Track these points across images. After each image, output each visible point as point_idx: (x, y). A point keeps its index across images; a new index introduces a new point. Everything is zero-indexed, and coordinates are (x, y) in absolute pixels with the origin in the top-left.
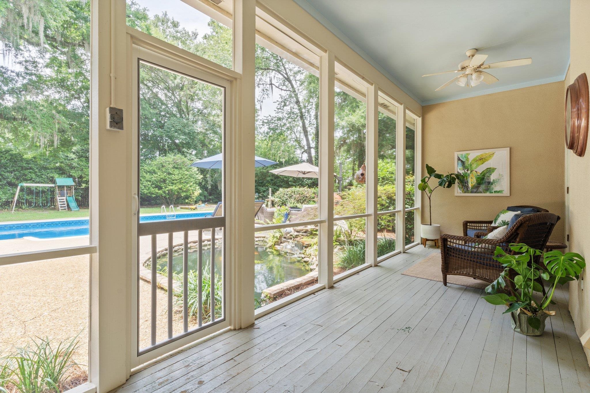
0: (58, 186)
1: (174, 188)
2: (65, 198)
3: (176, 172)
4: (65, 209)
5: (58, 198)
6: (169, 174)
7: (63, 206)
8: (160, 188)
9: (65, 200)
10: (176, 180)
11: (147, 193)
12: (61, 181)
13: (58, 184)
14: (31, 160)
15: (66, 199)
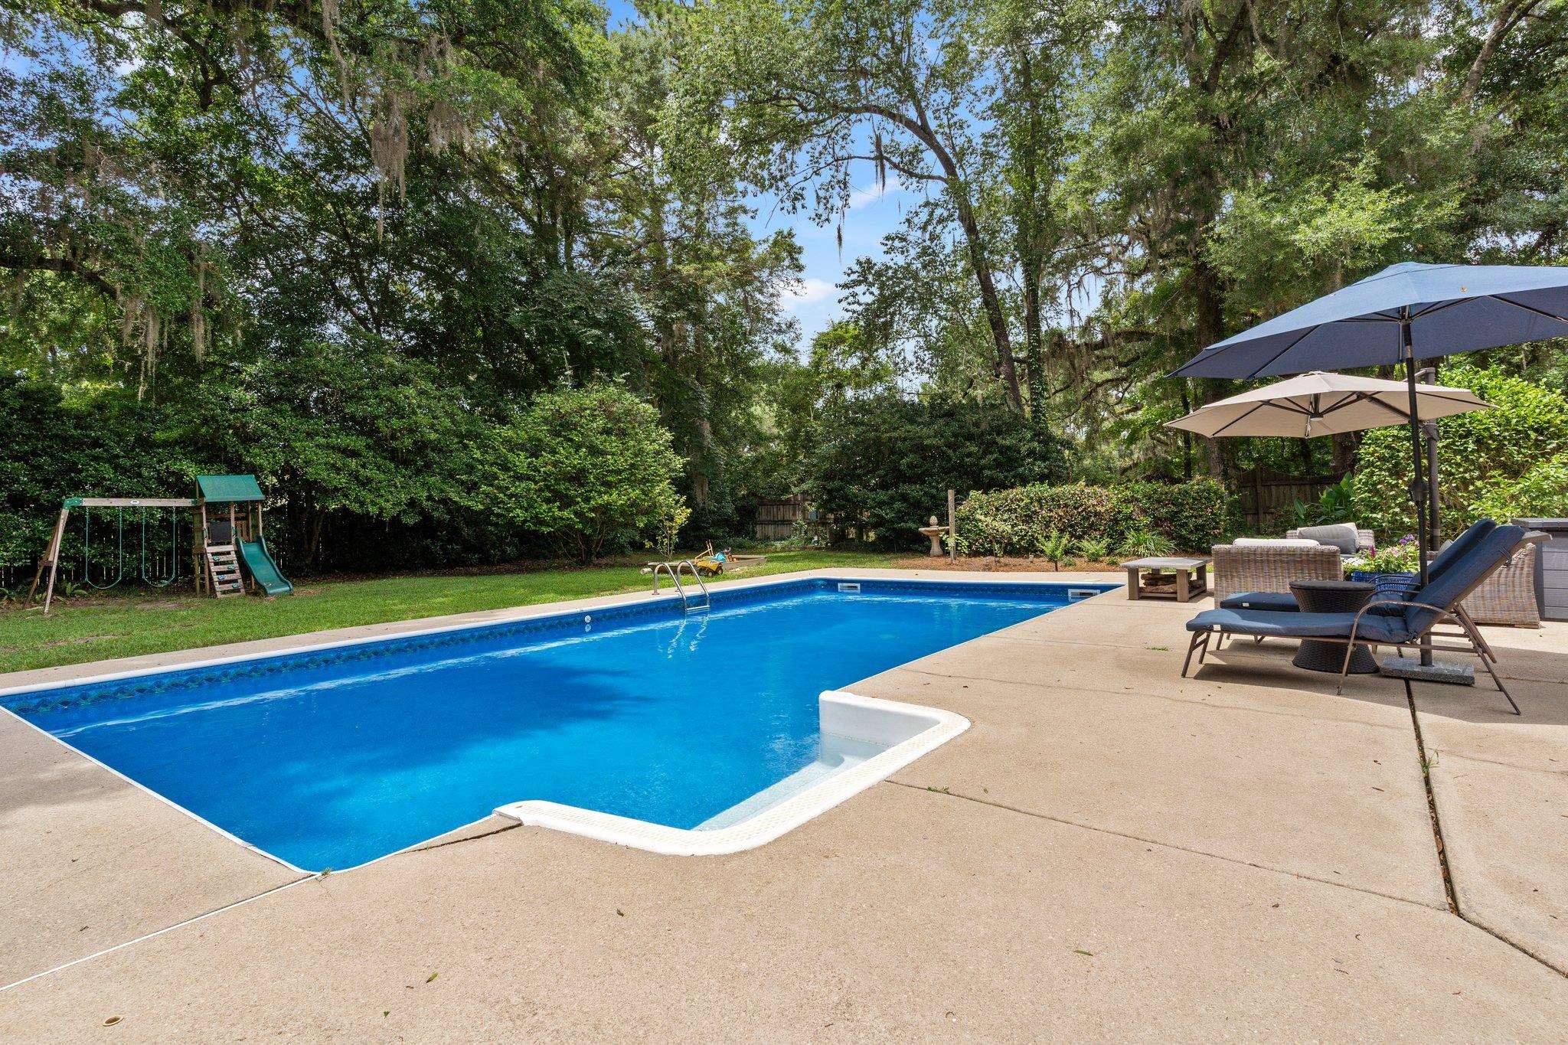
0: (208, 504)
1: (616, 498)
2: (231, 548)
3: (613, 444)
4: (236, 590)
5: (210, 550)
6: (594, 451)
7: (227, 577)
8: (566, 502)
9: (233, 556)
10: (619, 472)
11: (525, 521)
12: (218, 487)
13: (208, 498)
14: (90, 414)
15: (238, 552)
